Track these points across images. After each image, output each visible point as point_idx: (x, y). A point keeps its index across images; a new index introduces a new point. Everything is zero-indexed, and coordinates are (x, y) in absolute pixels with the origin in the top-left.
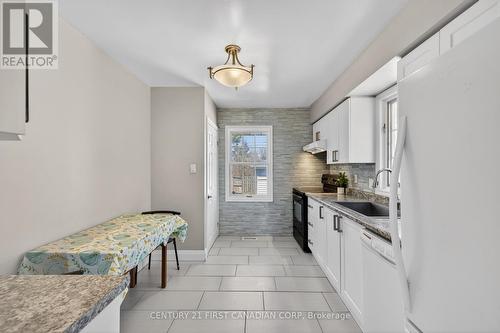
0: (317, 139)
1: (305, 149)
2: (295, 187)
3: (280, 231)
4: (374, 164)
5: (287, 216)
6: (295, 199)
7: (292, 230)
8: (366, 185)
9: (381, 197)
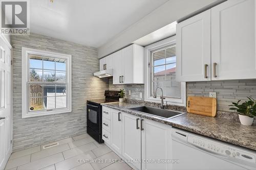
0: (105, 69)
1: (95, 74)
2: (88, 100)
3: (77, 132)
4: (144, 84)
5: (82, 120)
6: (88, 107)
7: (86, 129)
8: (137, 96)
9: (149, 103)
